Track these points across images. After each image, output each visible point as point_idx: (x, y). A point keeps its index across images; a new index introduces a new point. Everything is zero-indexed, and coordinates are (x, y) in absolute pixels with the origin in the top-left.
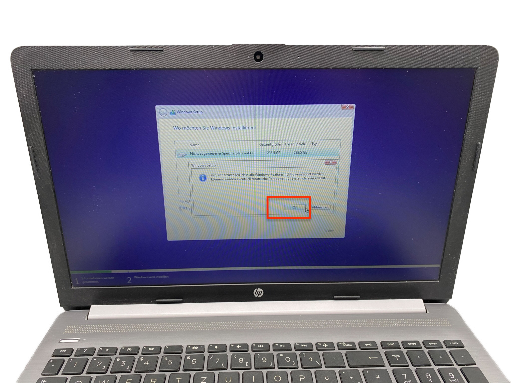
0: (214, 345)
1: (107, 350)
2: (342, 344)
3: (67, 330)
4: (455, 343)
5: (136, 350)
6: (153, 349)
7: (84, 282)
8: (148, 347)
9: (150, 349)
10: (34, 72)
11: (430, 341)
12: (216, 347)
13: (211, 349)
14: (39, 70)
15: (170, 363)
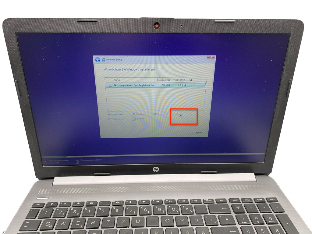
0: (129, 201)
1: (65, 204)
2: (206, 200)
3: (40, 192)
4: (273, 200)
5: (82, 204)
6: (92, 203)
7: (50, 163)
8: (90, 202)
9: (91, 203)
10: (17, 34)
11: (258, 198)
12: (130, 202)
13: (128, 203)
14: (20, 33)
15: (103, 211)
